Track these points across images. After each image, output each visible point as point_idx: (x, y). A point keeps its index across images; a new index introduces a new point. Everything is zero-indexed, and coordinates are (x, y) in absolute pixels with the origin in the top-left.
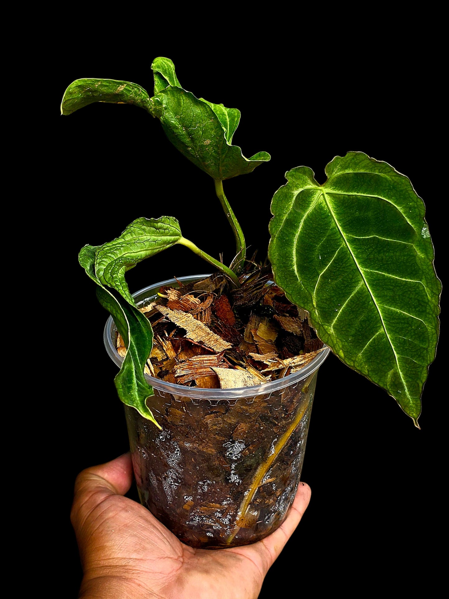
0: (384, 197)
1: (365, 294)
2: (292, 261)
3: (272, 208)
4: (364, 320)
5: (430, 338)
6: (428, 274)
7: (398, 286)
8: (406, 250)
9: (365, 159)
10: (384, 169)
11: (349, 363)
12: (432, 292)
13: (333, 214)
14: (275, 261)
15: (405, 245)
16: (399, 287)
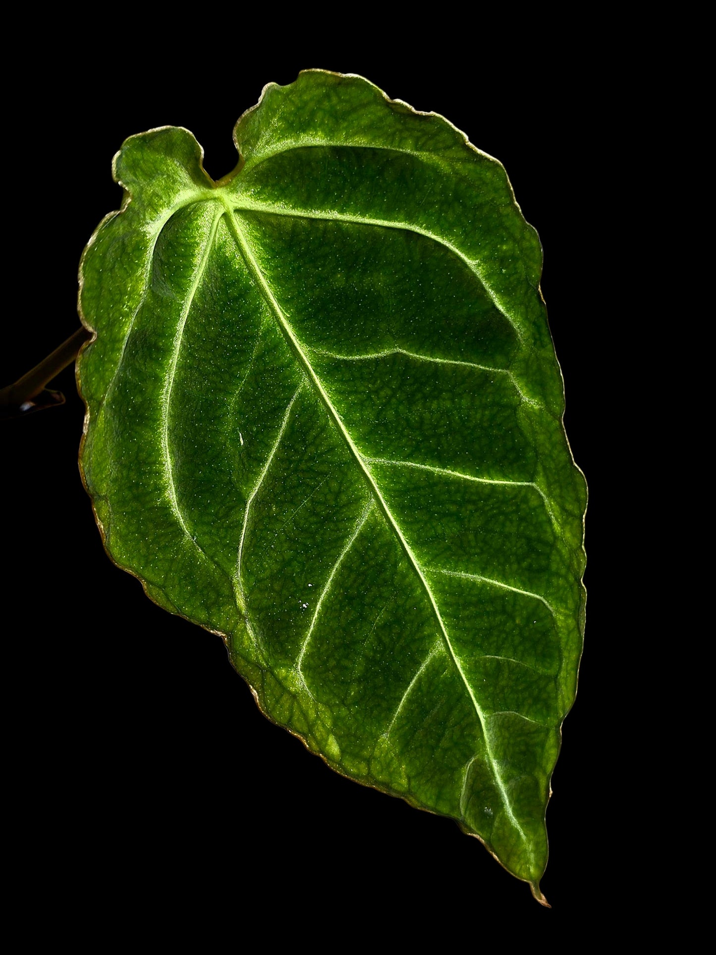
0: (427, 228)
1: (381, 540)
2: (159, 474)
3: (86, 303)
4: (385, 624)
5: (563, 645)
6: (551, 456)
7: (469, 501)
8: (489, 390)
9: (369, 103)
10: (431, 139)
11: (354, 770)
12: (563, 509)
13: (264, 282)
14: (104, 489)
15: (486, 376)
16: (474, 503)
